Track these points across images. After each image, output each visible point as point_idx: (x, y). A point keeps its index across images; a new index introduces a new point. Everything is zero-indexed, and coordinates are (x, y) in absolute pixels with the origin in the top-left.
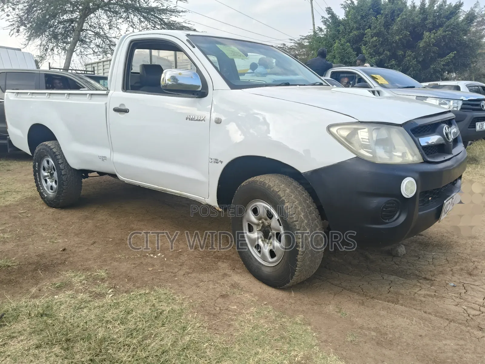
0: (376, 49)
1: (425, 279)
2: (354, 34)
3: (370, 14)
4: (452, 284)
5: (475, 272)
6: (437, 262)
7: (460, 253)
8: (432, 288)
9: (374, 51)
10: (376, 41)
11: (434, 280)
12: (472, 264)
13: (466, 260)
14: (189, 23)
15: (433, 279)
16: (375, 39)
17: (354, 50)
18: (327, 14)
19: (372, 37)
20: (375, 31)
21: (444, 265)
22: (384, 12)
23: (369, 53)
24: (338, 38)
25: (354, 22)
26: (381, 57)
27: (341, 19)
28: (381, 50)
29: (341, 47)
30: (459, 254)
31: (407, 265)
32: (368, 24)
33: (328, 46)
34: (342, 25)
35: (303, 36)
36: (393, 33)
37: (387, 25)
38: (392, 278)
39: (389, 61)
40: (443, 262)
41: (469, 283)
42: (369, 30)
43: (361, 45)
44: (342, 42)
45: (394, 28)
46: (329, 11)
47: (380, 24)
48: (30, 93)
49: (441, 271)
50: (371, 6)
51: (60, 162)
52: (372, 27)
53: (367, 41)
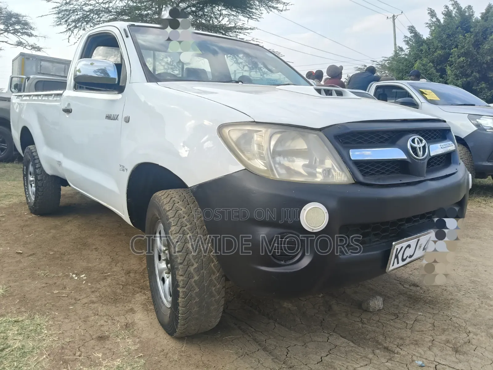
0: (463, 70)
1: (386, 349)
2: (438, 54)
3: (458, 32)
4: (420, 363)
5: (465, 348)
6: (417, 327)
7: (455, 316)
8: (387, 364)
9: (461, 73)
10: (464, 61)
11: (397, 353)
12: (465, 335)
13: (458, 328)
14: (257, 40)
15: (396, 351)
16: (462, 59)
17: (437, 71)
18: (410, 33)
19: (459, 57)
20: (463, 51)
21: (426, 331)
22: (474, 30)
23: (455, 74)
24: (421, 58)
25: (438, 41)
26: (468, 79)
27: (425, 38)
28: (469, 71)
29: (422, 67)
30: (454, 319)
31: (375, 325)
32: (455, 43)
33: (408, 67)
34: (425, 44)
35: (385, 58)
36: (484, 53)
37: (477, 44)
38: (340, 341)
39: (478, 83)
40: (428, 326)
41: (448, 363)
42: (456, 49)
43: (446, 66)
44: (424, 62)
45: (486, 47)
46: (412, 30)
47: (468, 43)
48: (24, 95)
49: (416, 341)
50: (460, 24)
51: (37, 167)
52: (459, 47)
53: (452, 62)
